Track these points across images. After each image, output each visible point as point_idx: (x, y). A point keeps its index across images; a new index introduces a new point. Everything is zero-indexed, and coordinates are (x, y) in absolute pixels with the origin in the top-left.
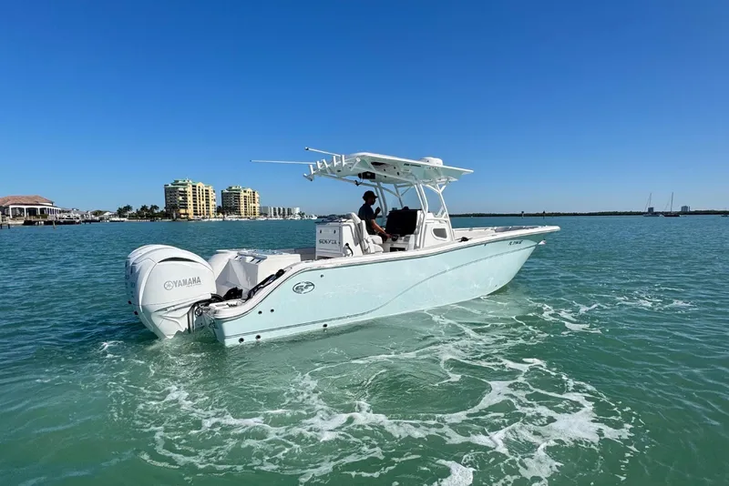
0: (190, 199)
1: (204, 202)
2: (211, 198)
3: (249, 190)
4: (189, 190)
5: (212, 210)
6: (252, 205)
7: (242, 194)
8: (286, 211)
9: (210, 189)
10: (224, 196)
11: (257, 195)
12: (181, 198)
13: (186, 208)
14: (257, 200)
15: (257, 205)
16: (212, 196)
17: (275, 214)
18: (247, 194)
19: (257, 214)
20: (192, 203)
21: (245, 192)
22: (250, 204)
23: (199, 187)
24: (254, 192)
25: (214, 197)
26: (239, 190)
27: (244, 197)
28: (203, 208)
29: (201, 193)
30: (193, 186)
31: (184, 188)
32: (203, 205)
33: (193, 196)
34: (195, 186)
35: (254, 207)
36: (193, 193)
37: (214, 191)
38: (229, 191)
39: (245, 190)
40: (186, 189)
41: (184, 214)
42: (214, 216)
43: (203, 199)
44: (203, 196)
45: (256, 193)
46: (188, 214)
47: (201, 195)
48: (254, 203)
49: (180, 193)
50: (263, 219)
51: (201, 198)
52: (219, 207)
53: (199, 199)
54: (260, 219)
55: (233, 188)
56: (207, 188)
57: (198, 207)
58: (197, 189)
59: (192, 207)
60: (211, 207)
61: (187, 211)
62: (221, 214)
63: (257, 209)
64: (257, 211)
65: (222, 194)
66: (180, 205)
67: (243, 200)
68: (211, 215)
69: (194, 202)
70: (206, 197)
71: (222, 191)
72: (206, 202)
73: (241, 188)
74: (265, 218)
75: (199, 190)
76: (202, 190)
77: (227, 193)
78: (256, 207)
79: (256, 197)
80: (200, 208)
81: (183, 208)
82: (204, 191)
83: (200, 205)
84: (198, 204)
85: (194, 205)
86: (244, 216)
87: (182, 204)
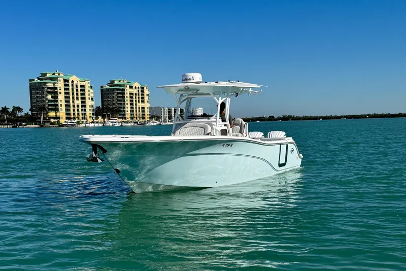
0: (61, 97)
2: (87, 97)
3: (137, 85)
4: (60, 85)
5: (89, 112)
6: (140, 105)
7: (128, 91)
9: (87, 85)
10: (104, 93)
11: (146, 92)
12: (49, 97)
13: (56, 110)
14: (146, 98)
15: (147, 105)
16: (89, 93)
17: (170, 117)
18: (134, 91)
19: (147, 117)
20: (64, 103)
21: (131, 87)
22: (138, 104)
23: (73, 82)
24: (142, 88)
25: (92, 95)
26: (123, 85)
27: (130, 94)
28: (78, 110)
29: (75, 90)
30: (65, 81)
31: (54, 84)
32: (78, 106)
33: (65, 93)
34: (68, 81)
35: (143, 108)
36: (65, 89)
37: (91, 87)
38: (110, 86)
39: (131, 84)
40: (56, 84)
41: (54, 118)
42: (91, 120)
43: (77, 98)
44: (77, 94)
45: (145, 88)
46: (59, 118)
47: (75, 92)
48: (143, 102)
49: (49, 90)
50: (155, 124)
51: (75, 96)
52: (98, 108)
53: (73, 98)
54: (152, 124)
55: (116, 83)
56: (83, 83)
57: (72, 108)
58: (70, 84)
59: (64, 108)
60: (88, 108)
61: (58, 114)
62: (100, 118)
63: (146, 110)
64: (147, 112)
65: (102, 90)
66: (49, 105)
67: (129, 99)
68: (88, 118)
69: (66, 101)
70: (82, 94)
71: (102, 87)
72: (82, 102)
73: (125, 82)
74: (158, 123)
75: (72, 85)
76: (77, 86)
77: (108, 90)
78: (146, 108)
79: (145, 95)
80: (74, 110)
81: (53, 110)
82: (79, 86)
83: (74, 106)
84: (71, 104)
85: (66, 106)
86: (129, 120)
87: (52, 105)
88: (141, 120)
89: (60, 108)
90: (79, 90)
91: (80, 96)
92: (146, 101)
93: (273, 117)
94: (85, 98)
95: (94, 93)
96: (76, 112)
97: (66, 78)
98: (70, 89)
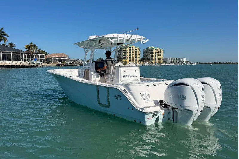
0: (128, 54)
1: (134, 56)
2: (138, 54)
3: (158, 49)
4: (128, 49)
5: (138, 60)
6: (159, 57)
7: (154, 51)
8: (178, 60)
9: (138, 49)
10: (145, 52)
11: (162, 52)
12: (123, 54)
13: (126, 59)
14: (162, 54)
15: (162, 57)
16: (139, 52)
17: (171, 62)
18: (157, 51)
19: (161, 62)
20: (128, 56)
21: (156, 50)
22: (158, 57)
23: (132, 48)
24: (161, 50)
25: (140, 53)
26: (153, 49)
27: (155, 52)
28: (134, 59)
29: (133, 51)
30: (129, 48)
31: (125, 49)
32: (134, 57)
33: (129, 52)
34: (130, 48)
35: (160, 58)
36: (129, 51)
37: (140, 50)
38: (147, 49)
39: (156, 49)
40: (126, 49)
41: (124, 62)
42: (139, 63)
43: (134, 54)
44: (134, 53)
45: (162, 50)
46: (126, 62)
47: (133, 52)
48: (160, 56)
49: (123, 51)
50: (164, 65)
51: (133, 54)
52: (142, 58)
53: (132, 54)
54: (162, 65)
55: (150, 48)
56: (136, 49)
57: (131, 58)
58: (131, 49)
59: (128, 58)
60: (137, 57)
61: (126, 60)
62: (142, 62)
63: (161, 59)
64: (161, 60)
65: (144, 51)
66: (123, 57)
67: (154, 55)
68: (137, 62)
69: (129, 56)
70: (136, 53)
71: (144, 50)
72: (135, 56)
73: (154, 47)
74: (165, 64)
75: (132, 49)
76: (134, 49)
77: (146, 51)
78: (161, 58)
79: (161, 53)
80: (132, 59)
81: (124, 59)
82: (135, 50)
83: (132, 57)
84: (131, 57)
85: (129, 57)
86: (154, 63)
87: (124, 57)
88: (159, 63)
89: (127, 58)
90: (135, 51)
91: (135, 54)
92: (161, 56)
93: (221, 63)
94: (137, 54)
95: (140, 52)
96: (133, 60)
97: (130, 47)
98: (131, 51)
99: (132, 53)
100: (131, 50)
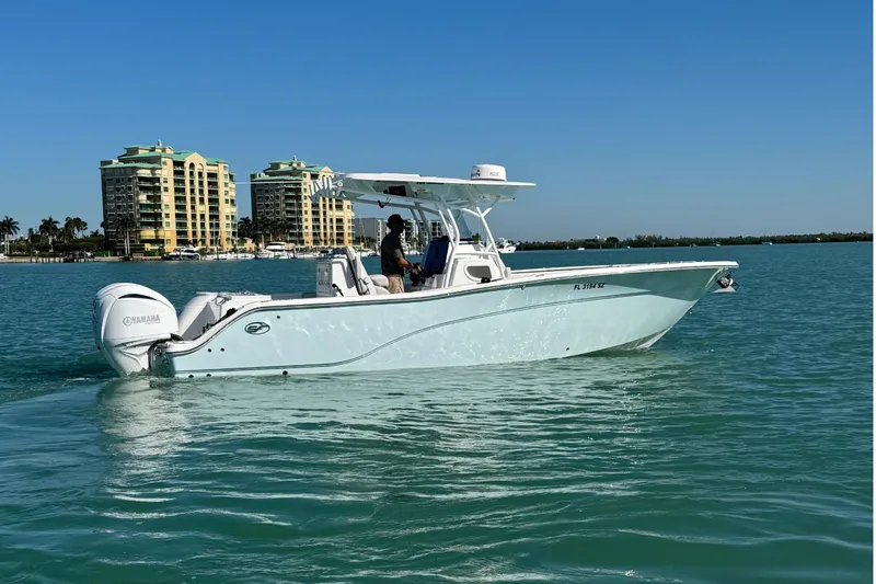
0: (168, 198)
1: (203, 209)
2: (222, 197)
3: (326, 171)
4: (166, 173)
5: (226, 230)
6: (335, 214)
7: (308, 187)
9: (222, 171)
10: (258, 192)
12: (143, 198)
13: (157, 225)
15: (348, 215)
16: (226, 190)
19: (347, 239)
20: (173, 211)
21: (314, 177)
22: (329, 213)
23: (192, 165)
26: (298, 172)
28: (203, 225)
29: (196, 183)
30: (176, 164)
31: (153, 170)
32: (202, 216)
33: (177, 190)
34: (181, 164)
35: (339, 220)
36: (176, 181)
37: (231, 177)
39: (314, 171)
40: (158, 172)
41: (151, 242)
43: (202, 200)
44: (201, 192)
46: (162, 241)
47: (197, 188)
48: (339, 207)
49: (143, 184)
50: (364, 254)
51: (198, 196)
52: (246, 220)
53: (193, 199)
55: (283, 167)
56: (213, 169)
57: (189, 222)
58: (188, 170)
59: (173, 220)
60: (223, 222)
61: (161, 233)
62: (249, 241)
64: (347, 231)
66: (143, 215)
67: (309, 202)
68: (224, 242)
69: (177, 207)
70: (210, 192)
71: (253, 176)
72: (211, 208)
73: (303, 165)
74: (370, 252)
75: (191, 174)
76: (200, 174)
77: (267, 183)
78: (345, 221)
80: (194, 225)
81: (149, 224)
82: (205, 175)
83: (194, 216)
84: (189, 212)
85: (177, 216)
86: (311, 245)
87: (148, 215)
88: (336, 246)
89: (165, 220)
90: (206, 184)
91: (206, 197)
92: (345, 207)
93: (615, 240)
94: (217, 201)
95: (236, 189)
96: (199, 229)
97: (178, 158)
98: (187, 182)
99: (192, 191)
100: (187, 179)
